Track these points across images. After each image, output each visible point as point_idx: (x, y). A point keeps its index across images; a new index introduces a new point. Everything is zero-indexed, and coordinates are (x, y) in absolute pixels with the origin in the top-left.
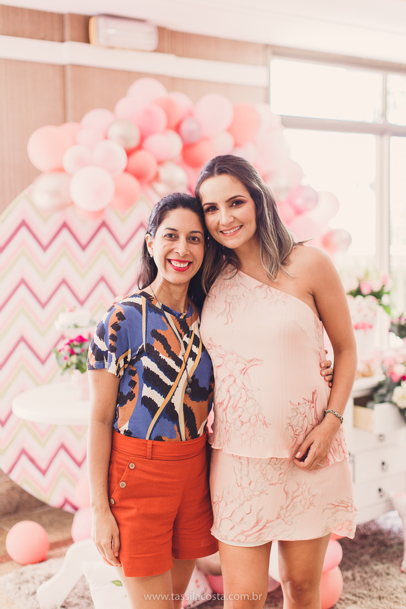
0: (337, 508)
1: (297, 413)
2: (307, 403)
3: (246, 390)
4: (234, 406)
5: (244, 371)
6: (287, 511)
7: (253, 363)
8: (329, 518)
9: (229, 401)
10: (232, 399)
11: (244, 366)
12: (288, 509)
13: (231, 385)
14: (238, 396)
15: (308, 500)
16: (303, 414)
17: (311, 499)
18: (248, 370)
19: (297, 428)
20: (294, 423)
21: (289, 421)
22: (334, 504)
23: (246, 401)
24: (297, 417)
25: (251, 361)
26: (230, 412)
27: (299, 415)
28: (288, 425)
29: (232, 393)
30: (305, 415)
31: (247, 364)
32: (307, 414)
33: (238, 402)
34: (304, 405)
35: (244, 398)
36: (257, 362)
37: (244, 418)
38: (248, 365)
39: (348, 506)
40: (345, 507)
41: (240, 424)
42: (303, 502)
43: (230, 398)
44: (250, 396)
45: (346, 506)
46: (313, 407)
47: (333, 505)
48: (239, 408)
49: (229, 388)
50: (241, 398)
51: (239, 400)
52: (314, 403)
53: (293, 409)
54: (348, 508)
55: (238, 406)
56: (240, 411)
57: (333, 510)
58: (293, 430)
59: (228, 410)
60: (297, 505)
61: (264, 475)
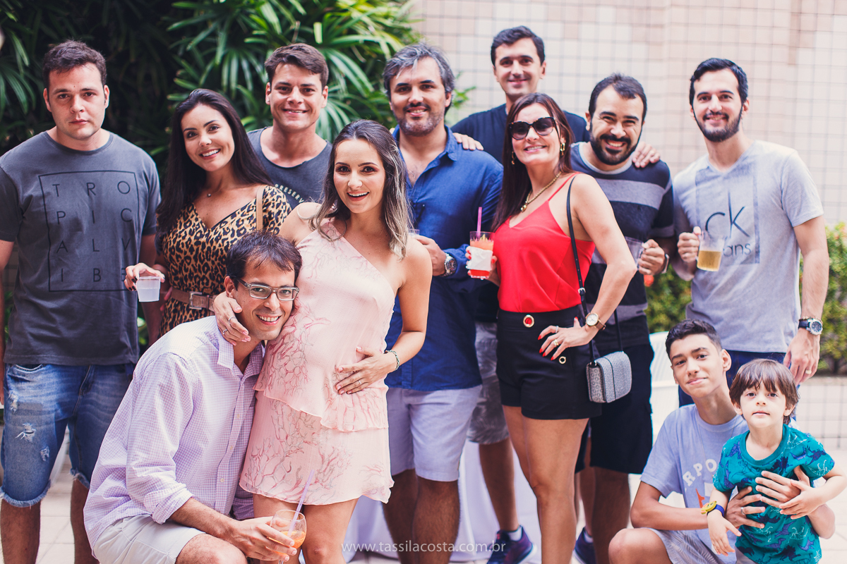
3: (301, 342)
4: (282, 353)
5: (308, 326)
6: (324, 475)
7: (320, 321)
9: (280, 347)
10: (284, 346)
11: (311, 321)
12: (325, 473)
13: (288, 334)
14: (289, 345)
18: (312, 327)
23: (295, 351)
26: (278, 357)
29: (287, 340)
31: (315, 321)
33: (287, 351)
35: (295, 348)
36: (324, 322)
37: (289, 367)
41: (285, 372)
43: (282, 345)
44: (300, 348)
48: (287, 356)
50: (291, 347)
51: (289, 349)
55: (286, 354)
56: (287, 358)
59: (276, 355)
61: (298, 430)
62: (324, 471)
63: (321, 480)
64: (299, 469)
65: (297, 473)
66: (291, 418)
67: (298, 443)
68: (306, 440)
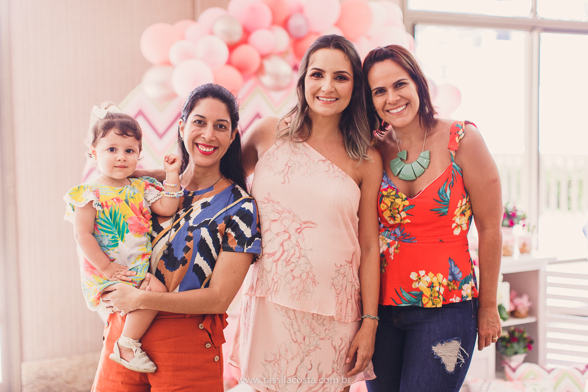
1: (339, 273)
2: (348, 264)
3: (300, 248)
4: (287, 260)
5: (299, 231)
6: (337, 364)
7: (307, 225)
9: (282, 255)
10: (286, 253)
11: (300, 226)
13: (285, 240)
14: (292, 252)
18: (304, 231)
19: (339, 287)
20: (337, 282)
21: (332, 281)
23: (299, 258)
24: (338, 277)
25: (307, 222)
26: (282, 264)
27: (340, 275)
28: (331, 284)
29: (286, 247)
30: (344, 275)
31: (302, 225)
32: (347, 274)
35: (297, 255)
36: (311, 225)
37: (296, 273)
38: (304, 226)
41: (291, 278)
43: (283, 252)
44: (303, 254)
46: (352, 267)
48: (292, 262)
49: (283, 243)
50: (294, 254)
51: (292, 256)
53: (336, 270)
55: (291, 261)
56: (293, 265)
58: (335, 289)
59: (280, 262)
61: (313, 330)
62: (337, 361)
63: (336, 369)
64: (319, 365)
65: (318, 368)
66: (305, 320)
67: (315, 342)
68: (321, 337)
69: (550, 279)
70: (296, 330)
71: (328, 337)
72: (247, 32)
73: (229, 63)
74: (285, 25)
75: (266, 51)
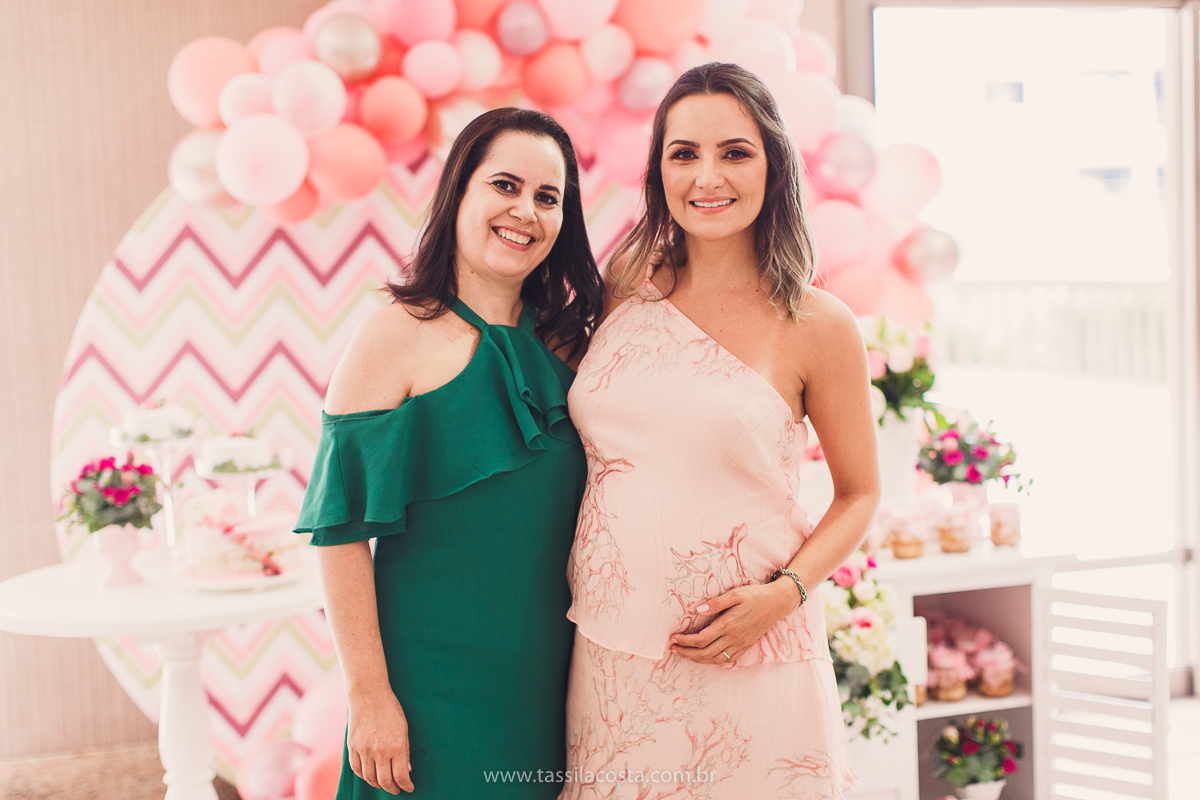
0: (796, 769)
1: (689, 570)
2: (715, 550)
8: (781, 788)
15: (736, 750)
16: (705, 573)
17: (742, 748)
19: (692, 599)
20: (684, 589)
21: (672, 587)
22: (789, 759)
24: (689, 579)
27: (694, 575)
28: (670, 593)
30: (709, 574)
32: (715, 571)
34: (707, 555)
39: (817, 767)
40: (812, 769)
42: (726, 756)
45: (814, 766)
46: (732, 554)
47: (789, 762)
52: (735, 547)
53: (679, 564)
54: (818, 771)
57: (789, 773)
58: (681, 602)
60: (715, 762)
69: (1059, 609)
70: (609, 699)
71: (678, 715)
72: (395, 50)
73: (354, 118)
74: (491, 28)
75: (439, 89)
